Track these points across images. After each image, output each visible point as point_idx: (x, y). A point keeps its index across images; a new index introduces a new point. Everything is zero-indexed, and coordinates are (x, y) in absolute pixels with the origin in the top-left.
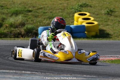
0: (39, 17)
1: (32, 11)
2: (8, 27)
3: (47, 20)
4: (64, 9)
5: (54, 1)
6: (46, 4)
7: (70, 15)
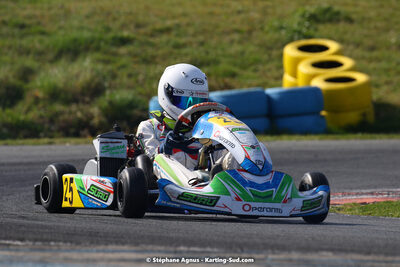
1: (134, 39)
4: (250, 32)
6: (185, 15)
7: (270, 52)
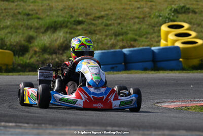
0: (97, 34)
1: (85, 21)
2: (39, 52)
3: (111, 39)
4: (143, 18)
5: (126, 4)
6: (111, 9)
7: (154, 28)
